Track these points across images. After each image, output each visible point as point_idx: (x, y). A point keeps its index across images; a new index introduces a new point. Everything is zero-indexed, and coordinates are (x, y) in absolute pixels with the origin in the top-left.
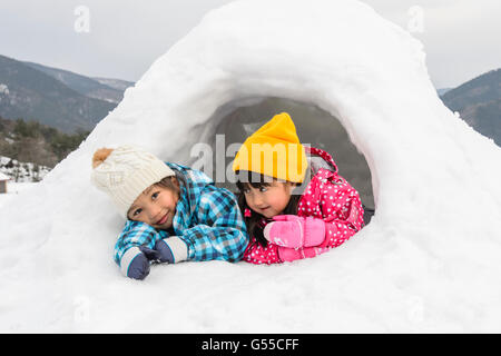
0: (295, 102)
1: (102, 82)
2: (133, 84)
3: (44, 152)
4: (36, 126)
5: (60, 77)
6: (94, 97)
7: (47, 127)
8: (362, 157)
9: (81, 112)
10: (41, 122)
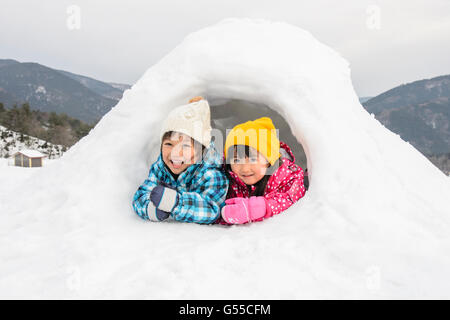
0: (252, 103)
1: (114, 86)
2: (130, 87)
3: (71, 137)
4: (65, 118)
5: (83, 82)
6: (108, 97)
7: (73, 118)
8: (300, 145)
9: (98, 108)
10: (69, 115)
